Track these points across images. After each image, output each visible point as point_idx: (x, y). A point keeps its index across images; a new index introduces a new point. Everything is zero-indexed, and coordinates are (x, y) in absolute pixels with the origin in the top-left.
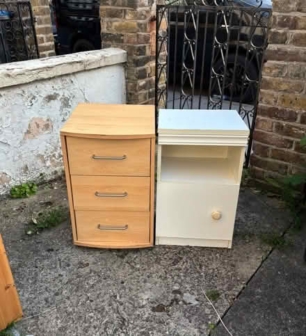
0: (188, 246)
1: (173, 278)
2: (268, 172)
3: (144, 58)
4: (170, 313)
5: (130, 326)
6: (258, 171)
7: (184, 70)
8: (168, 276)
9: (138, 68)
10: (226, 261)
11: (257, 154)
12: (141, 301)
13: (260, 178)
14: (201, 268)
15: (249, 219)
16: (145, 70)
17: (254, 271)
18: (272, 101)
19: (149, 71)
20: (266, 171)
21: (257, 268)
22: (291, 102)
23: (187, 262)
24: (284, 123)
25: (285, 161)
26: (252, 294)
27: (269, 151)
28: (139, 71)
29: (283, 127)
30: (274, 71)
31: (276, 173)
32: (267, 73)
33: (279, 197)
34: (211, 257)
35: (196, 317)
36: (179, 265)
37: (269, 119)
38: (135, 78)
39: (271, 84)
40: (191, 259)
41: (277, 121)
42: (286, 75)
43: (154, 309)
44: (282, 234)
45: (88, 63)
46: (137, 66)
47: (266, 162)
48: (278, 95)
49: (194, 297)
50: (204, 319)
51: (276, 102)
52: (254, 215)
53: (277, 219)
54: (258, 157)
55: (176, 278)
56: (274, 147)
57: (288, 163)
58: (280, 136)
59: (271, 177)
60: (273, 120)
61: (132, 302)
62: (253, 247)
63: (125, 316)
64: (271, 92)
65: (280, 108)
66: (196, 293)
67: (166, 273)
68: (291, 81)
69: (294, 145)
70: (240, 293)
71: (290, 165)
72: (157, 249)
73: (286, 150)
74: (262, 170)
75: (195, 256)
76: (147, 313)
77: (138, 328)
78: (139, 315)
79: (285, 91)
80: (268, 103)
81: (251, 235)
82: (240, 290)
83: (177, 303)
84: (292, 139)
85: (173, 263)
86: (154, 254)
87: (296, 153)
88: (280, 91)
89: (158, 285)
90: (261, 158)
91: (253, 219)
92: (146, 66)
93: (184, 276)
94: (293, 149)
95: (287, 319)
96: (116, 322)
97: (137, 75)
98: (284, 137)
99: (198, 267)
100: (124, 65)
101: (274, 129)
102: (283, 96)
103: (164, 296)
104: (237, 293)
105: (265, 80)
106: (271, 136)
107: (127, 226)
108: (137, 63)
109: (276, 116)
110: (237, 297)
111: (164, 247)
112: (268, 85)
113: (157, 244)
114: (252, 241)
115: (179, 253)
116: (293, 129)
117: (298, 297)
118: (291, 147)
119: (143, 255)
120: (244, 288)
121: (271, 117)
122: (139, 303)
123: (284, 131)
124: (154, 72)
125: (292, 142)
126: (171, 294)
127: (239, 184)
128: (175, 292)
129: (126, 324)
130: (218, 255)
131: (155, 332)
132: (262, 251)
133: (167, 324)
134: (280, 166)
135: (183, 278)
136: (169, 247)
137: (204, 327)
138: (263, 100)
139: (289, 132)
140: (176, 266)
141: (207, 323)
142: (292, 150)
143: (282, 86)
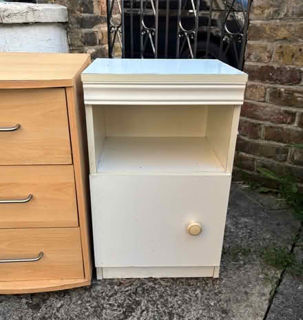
0: (150, 279)
2: (260, 159)
3: (91, 17)
6: (247, 159)
7: (143, 30)
9: (84, 31)
11: (244, 135)
15: (240, 226)
16: (93, 34)
18: (265, 56)
19: (99, 36)
21: (264, 313)
22: (293, 56)
23: (147, 309)
24: (282, 88)
27: (260, 129)
28: (86, 34)
29: (280, 93)
30: (267, 11)
31: (271, 160)
32: (256, 15)
33: (277, 193)
34: (187, 296)
37: (261, 84)
38: (80, 43)
39: (264, 31)
40: (154, 303)
41: (271, 85)
42: (285, 15)
44: (290, 248)
45: (6, 14)
46: (82, 26)
47: (258, 145)
48: (273, 46)
51: (270, 57)
52: (246, 220)
53: (278, 225)
54: (246, 139)
56: (268, 123)
58: (277, 107)
59: (264, 166)
60: (267, 85)
62: (252, 273)
64: (264, 43)
65: (276, 66)
68: (293, 23)
72: (99, 288)
73: (284, 126)
74: (252, 156)
75: (161, 296)
79: (285, 39)
80: (259, 60)
81: (246, 253)
84: (293, 110)
85: (124, 313)
86: (93, 298)
88: (276, 40)
90: (250, 140)
91: (246, 226)
92: (95, 29)
94: (296, 125)
97: (83, 40)
98: (283, 108)
100: (64, 25)
101: (268, 97)
102: (281, 47)
105: (254, 26)
106: (264, 107)
107: (41, 254)
108: (82, 23)
109: (270, 79)
111: (111, 282)
112: (259, 33)
113: (99, 277)
114: (249, 262)
115: (135, 293)
116: (296, 95)
118: (293, 121)
119: (74, 300)
121: (263, 80)
123: (282, 99)
124: (106, 39)
125: (294, 114)
127: (230, 174)
130: (198, 292)
132: (267, 279)
134: (278, 150)
136: (120, 283)
138: (252, 57)
139: (289, 100)
143: (279, 34)
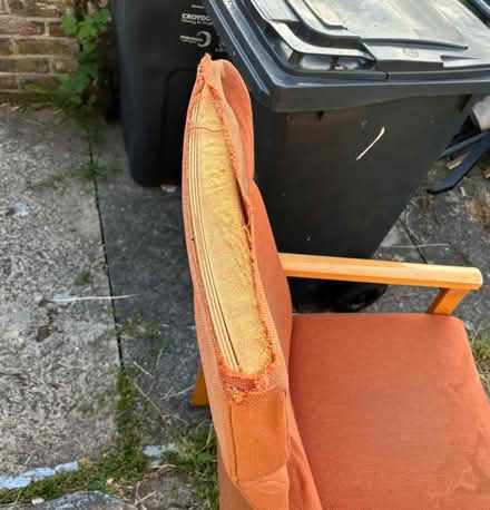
1: (23, 290)
4: (59, 329)
5: (32, 375)
8: (14, 291)
10: (61, 230)
12: (15, 342)
13: (12, 87)
14: (42, 257)
17: (98, 222)
20: (17, 74)
25: (42, 53)
26: (117, 249)
35: (88, 312)
36: (15, 270)
43: (38, 339)
49: (66, 294)
50: (97, 308)
55: (26, 287)
57: (48, 56)
61: (6, 351)
63: (16, 371)
66: (64, 288)
67: (10, 290)
69: (47, 29)
70: (106, 256)
71: (50, 57)
76: (36, 348)
77: (43, 370)
78: (29, 358)
82: (103, 254)
83: (57, 314)
87: (53, 38)
89: (15, 311)
93: (34, 279)
95: (163, 254)
96: (11, 386)
99: (38, 258)
103: (36, 317)
104: (103, 260)
110: (106, 262)
117: (156, 225)
120: (105, 249)
122: (15, 347)
126: (40, 309)
128: (42, 303)
129: (26, 377)
131: (64, 358)
133: (68, 340)
135: (35, 282)
137: (104, 316)
140: (13, 274)
141: (103, 310)
142: (46, 35)
